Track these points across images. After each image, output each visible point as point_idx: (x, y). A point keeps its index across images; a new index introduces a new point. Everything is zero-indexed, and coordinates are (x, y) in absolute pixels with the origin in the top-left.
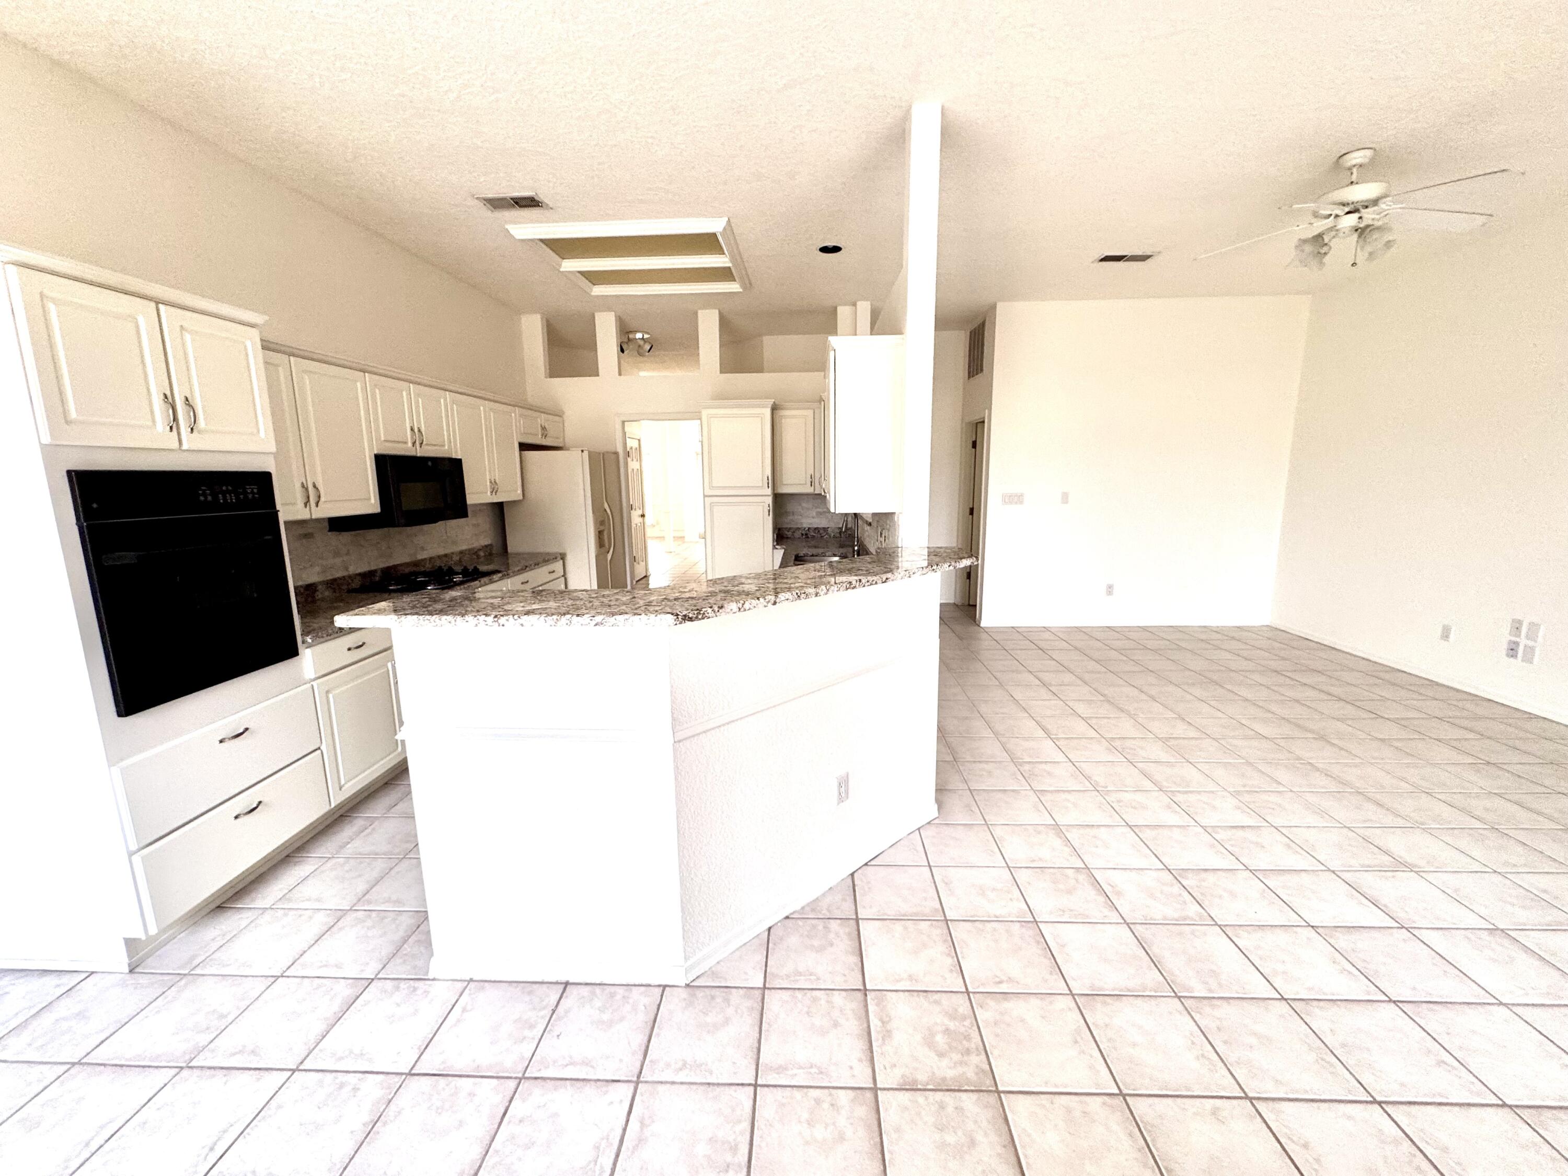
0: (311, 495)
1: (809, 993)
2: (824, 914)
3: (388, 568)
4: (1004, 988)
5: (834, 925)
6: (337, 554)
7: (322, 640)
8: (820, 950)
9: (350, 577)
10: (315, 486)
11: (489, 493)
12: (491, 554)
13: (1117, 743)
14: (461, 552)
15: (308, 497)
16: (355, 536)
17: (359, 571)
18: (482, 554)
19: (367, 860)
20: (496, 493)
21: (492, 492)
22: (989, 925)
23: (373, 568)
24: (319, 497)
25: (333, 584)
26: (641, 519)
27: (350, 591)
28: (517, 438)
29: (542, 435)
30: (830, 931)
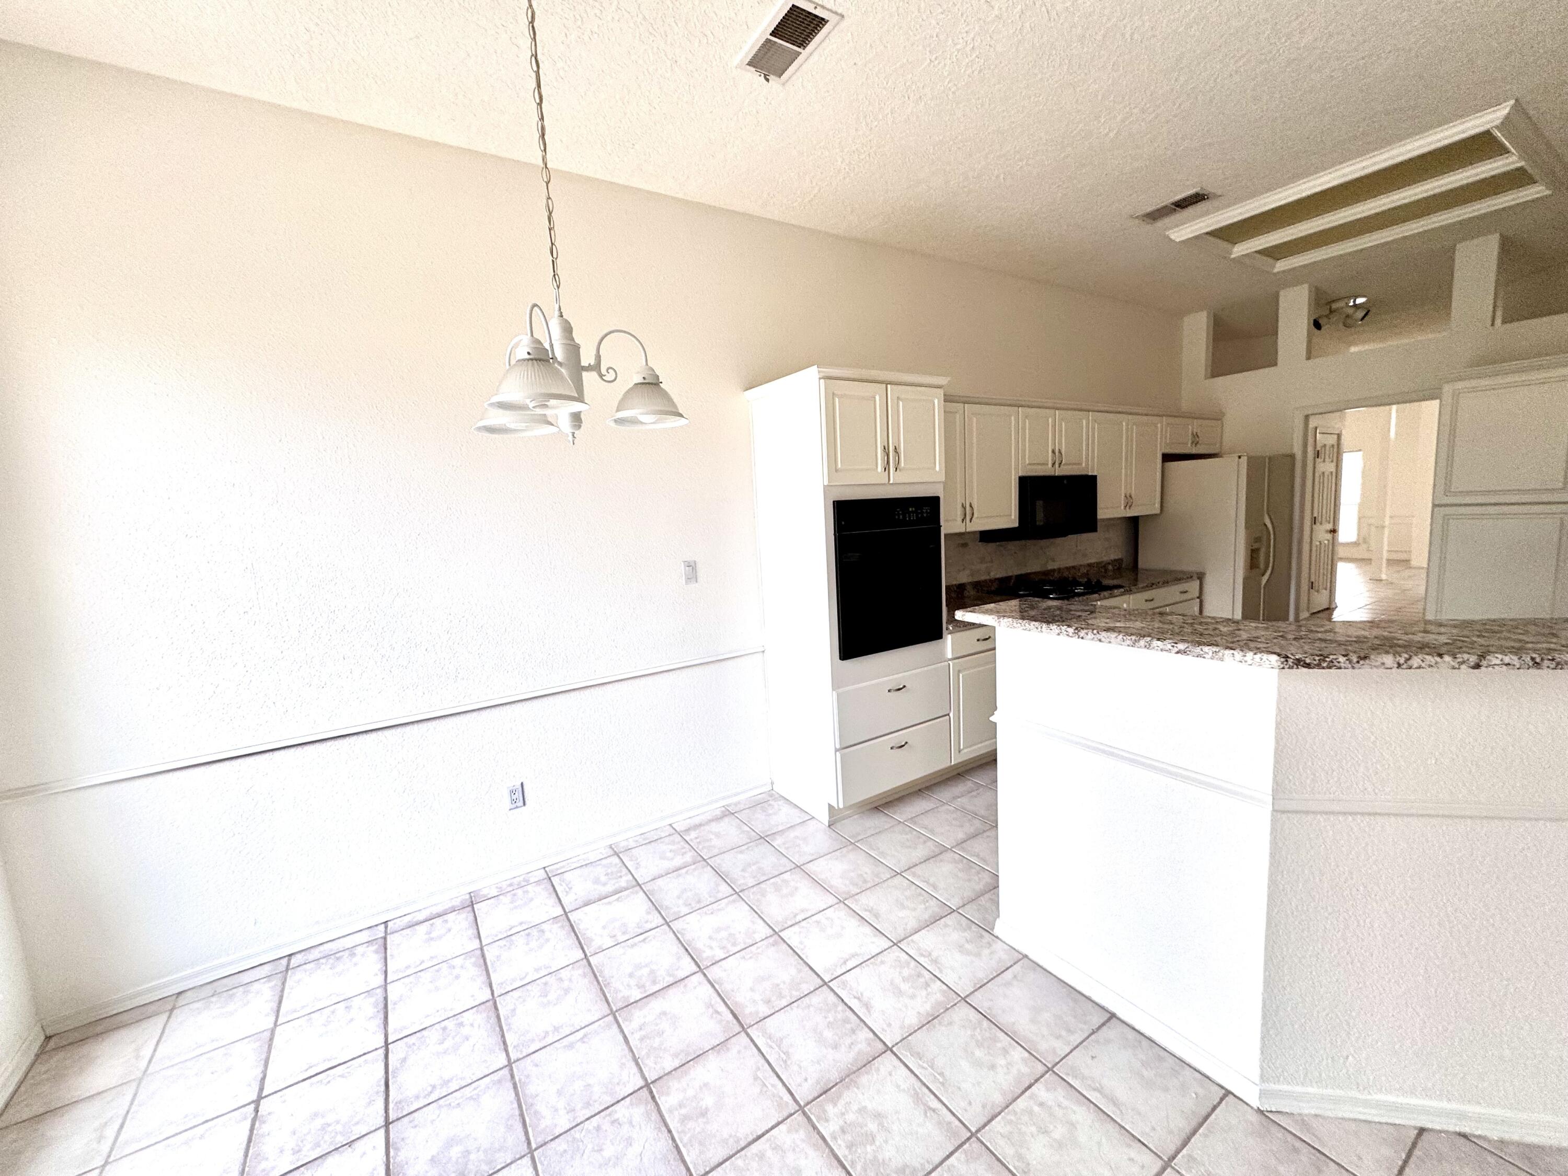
0: (967, 513)
3: (1021, 575)
6: (982, 560)
7: (959, 629)
9: (991, 580)
10: (971, 506)
11: (1122, 507)
12: (1119, 569)
14: (1090, 565)
15: (965, 515)
16: (998, 546)
17: (998, 576)
18: (1110, 567)
19: (970, 817)
20: (1130, 507)
21: (1126, 507)
23: (1010, 574)
24: (973, 514)
25: (977, 585)
26: (1329, 536)
27: (989, 592)
28: (1161, 450)
29: (1192, 443)
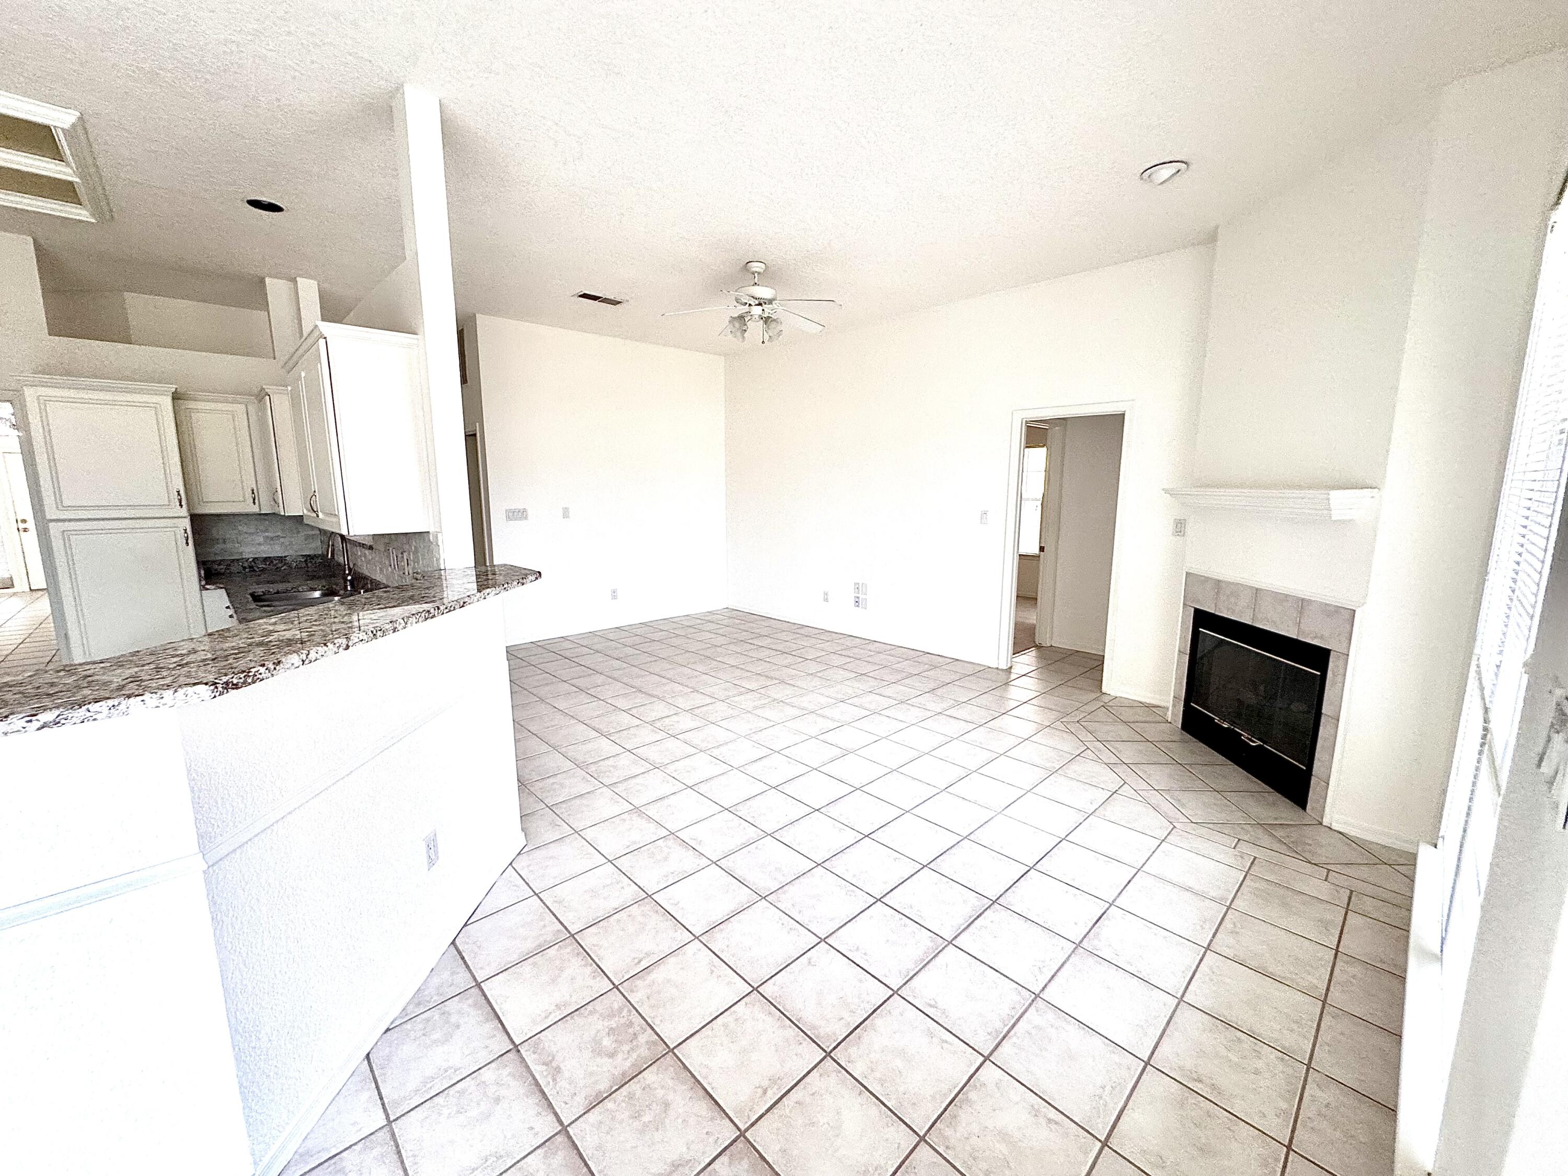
1: (452, 1091)
2: (435, 1001)
4: (644, 964)
5: (452, 1005)
8: (447, 1038)
13: (658, 724)
22: (611, 919)
30: (450, 1014)
